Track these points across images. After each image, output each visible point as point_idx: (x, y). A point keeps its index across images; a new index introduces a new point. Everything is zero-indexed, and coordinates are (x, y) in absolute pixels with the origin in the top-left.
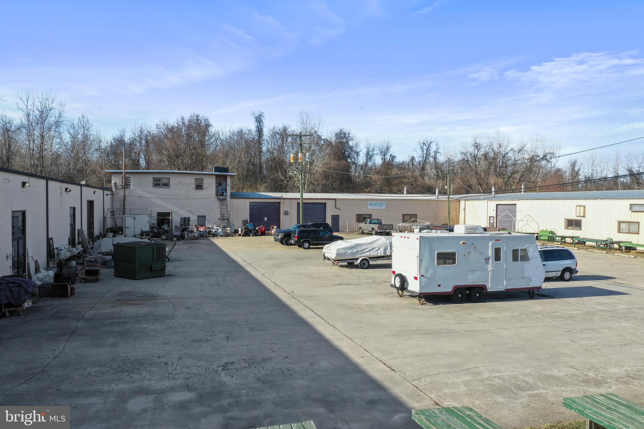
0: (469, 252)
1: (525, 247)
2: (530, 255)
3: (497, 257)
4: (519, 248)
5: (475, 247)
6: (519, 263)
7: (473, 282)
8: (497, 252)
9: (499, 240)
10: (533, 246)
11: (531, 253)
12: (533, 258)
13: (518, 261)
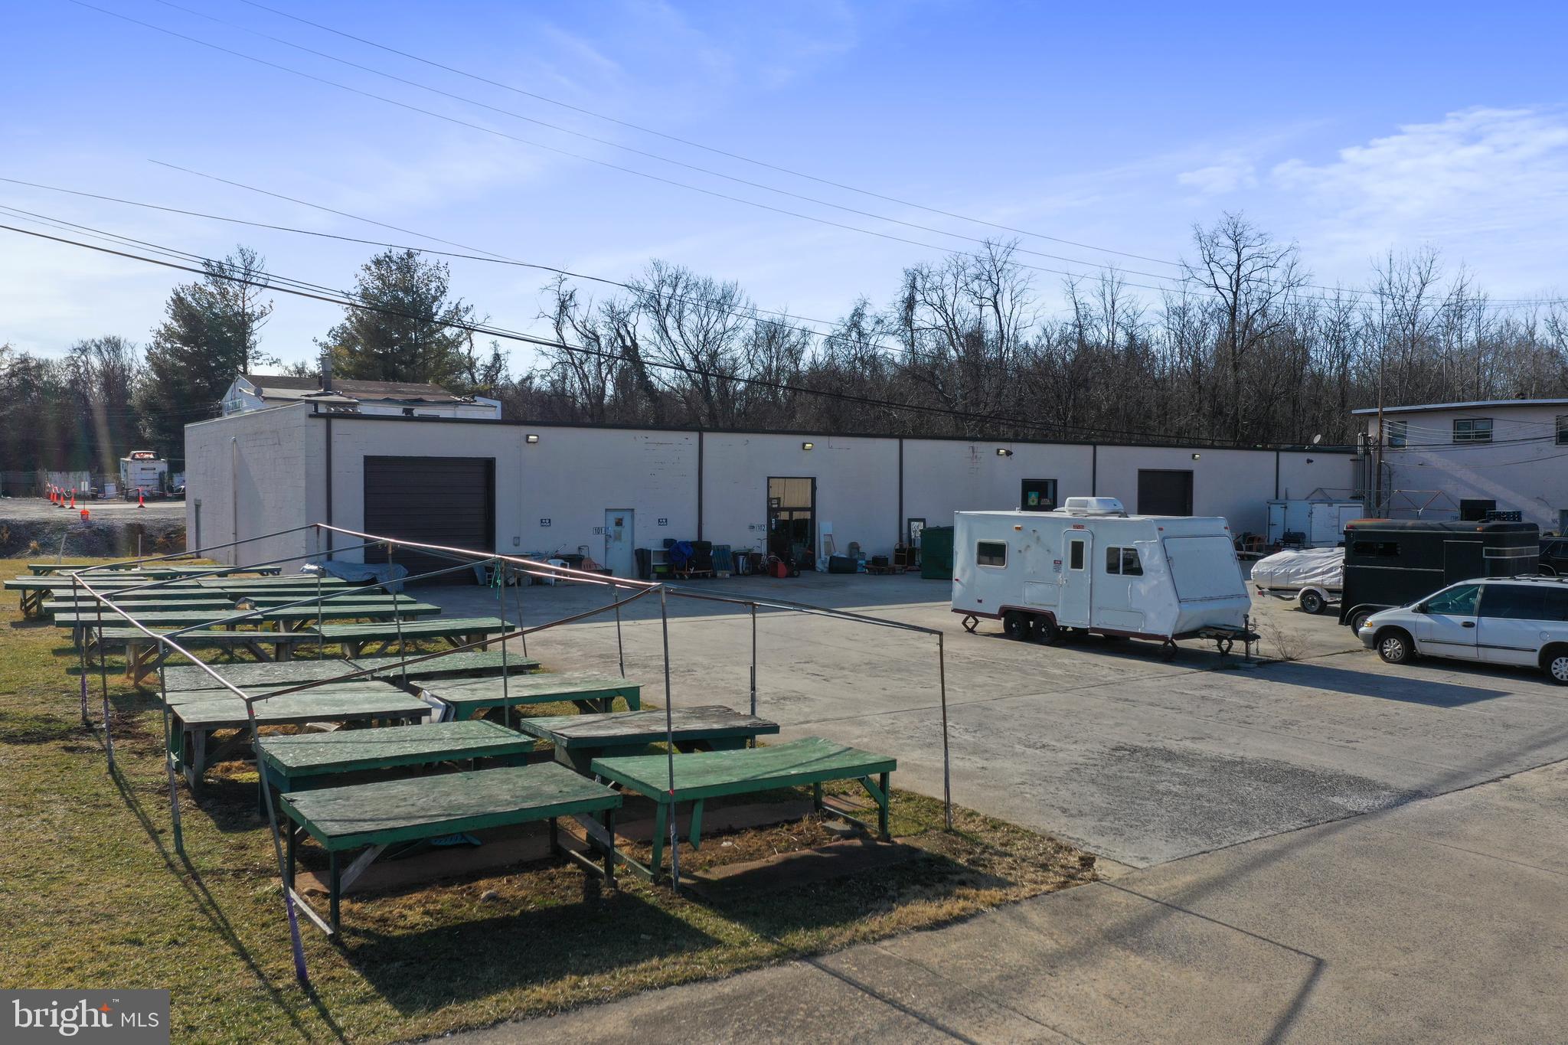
0: (1028, 546)
1: (1133, 546)
2: (1145, 561)
3: (1077, 561)
4: (1121, 546)
5: (1038, 539)
6: (1121, 578)
7: (1033, 604)
8: (1077, 549)
9: (1082, 527)
10: (1150, 544)
11: (1146, 557)
12: (1151, 570)
13: (1119, 573)
